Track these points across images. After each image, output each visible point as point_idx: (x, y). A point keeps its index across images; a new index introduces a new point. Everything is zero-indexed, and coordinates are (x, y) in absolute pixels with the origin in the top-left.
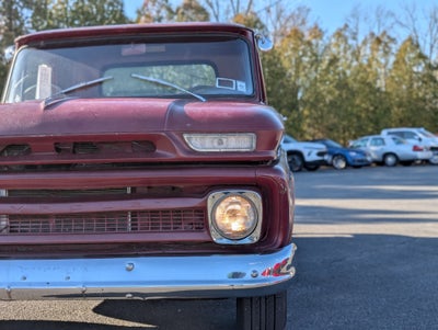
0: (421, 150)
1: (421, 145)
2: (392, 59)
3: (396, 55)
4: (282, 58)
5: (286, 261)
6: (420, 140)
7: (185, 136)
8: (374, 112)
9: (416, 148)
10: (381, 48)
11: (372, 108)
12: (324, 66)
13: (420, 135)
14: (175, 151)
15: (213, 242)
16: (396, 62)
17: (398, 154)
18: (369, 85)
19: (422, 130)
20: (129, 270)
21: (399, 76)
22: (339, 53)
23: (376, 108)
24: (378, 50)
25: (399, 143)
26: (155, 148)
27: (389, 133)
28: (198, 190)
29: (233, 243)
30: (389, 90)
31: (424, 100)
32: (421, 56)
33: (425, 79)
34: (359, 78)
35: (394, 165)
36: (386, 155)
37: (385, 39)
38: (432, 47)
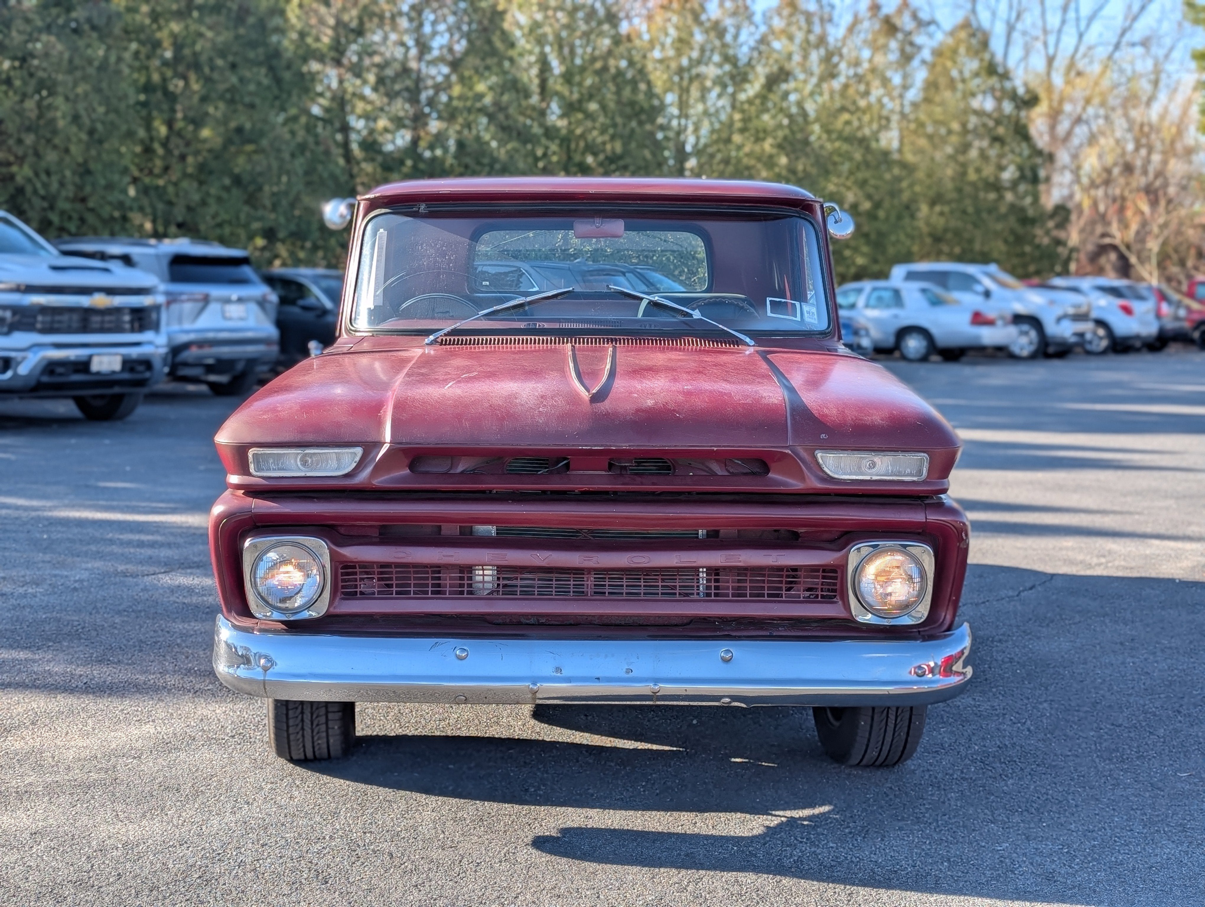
0: (990, 323)
1: (990, 310)
2: (920, 75)
3: (932, 67)
4: (650, 66)
5: (962, 652)
6: (987, 294)
7: (819, 455)
8: (872, 216)
9: (978, 319)
10: (894, 45)
11: (866, 205)
12: (752, 89)
13: (988, 283)
14: (803, 478)
15: (853, 621)
16: (931, 86)
17: (935, 331)
18: (863, 142)
19: (993, 268)
20: (726, 661)
21: (937, 123)
22: (789, 57)
23: (877, 205)
24: (885, 48)
25: (936, 302)
26: (767, 471)
27: (911, 276)
28: (826, 536)
29: (885, 622)
30: (910, 157)
31: (996, 186)
32: (991, 69)
33: (1001, 131)
34: (839, 123)
35: (924, 359)
36: (903, 332)
37: (906, 22)
38: (1011, 29)
